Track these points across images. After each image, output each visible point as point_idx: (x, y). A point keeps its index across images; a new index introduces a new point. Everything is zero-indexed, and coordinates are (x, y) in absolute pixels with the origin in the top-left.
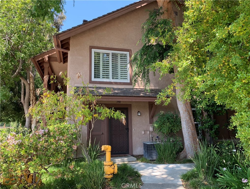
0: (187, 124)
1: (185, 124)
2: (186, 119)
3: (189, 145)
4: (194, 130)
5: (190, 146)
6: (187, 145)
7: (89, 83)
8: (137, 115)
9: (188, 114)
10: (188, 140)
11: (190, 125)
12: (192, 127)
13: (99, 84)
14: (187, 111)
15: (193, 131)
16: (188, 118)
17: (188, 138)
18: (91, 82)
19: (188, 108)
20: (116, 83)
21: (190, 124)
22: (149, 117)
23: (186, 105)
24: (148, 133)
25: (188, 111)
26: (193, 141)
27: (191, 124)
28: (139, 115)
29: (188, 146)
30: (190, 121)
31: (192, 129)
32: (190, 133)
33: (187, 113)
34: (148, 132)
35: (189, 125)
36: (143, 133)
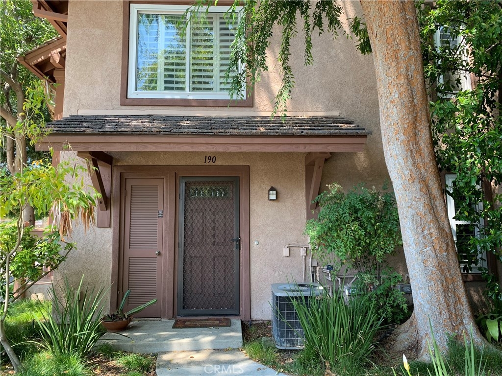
0: (419, 229)
1: (410, 228)
2: (414, 212)
3: (427, 306)
4: (447, 250)
5: (431, 309)
6: (421, 304)
7: (121, 105)
8: (267, 200)
9: (421, 190)
10: (422, 289)
11: (431, 234)
12: (438, 239)
13: (150, 107)
14: (417, 181)
15: (445, 254)
16: (422, 208)
17: (424, 280)
18: (125, 100)
19: (423, 171)
20: (202, 104)
21: (430, 228)
22: (305, 203)
23: (413, 158)
24: (301, 255)
25: (424, 181)
26: (444, 291)
27: (434, 231)
28: (273, 197)
29: (422, 311)
30: (429, 218)
31: (437, 247)
32: (432, 262)
33: (418, 188)
34: (302, 252)
35: (426, 232)
36: (286, 252)
